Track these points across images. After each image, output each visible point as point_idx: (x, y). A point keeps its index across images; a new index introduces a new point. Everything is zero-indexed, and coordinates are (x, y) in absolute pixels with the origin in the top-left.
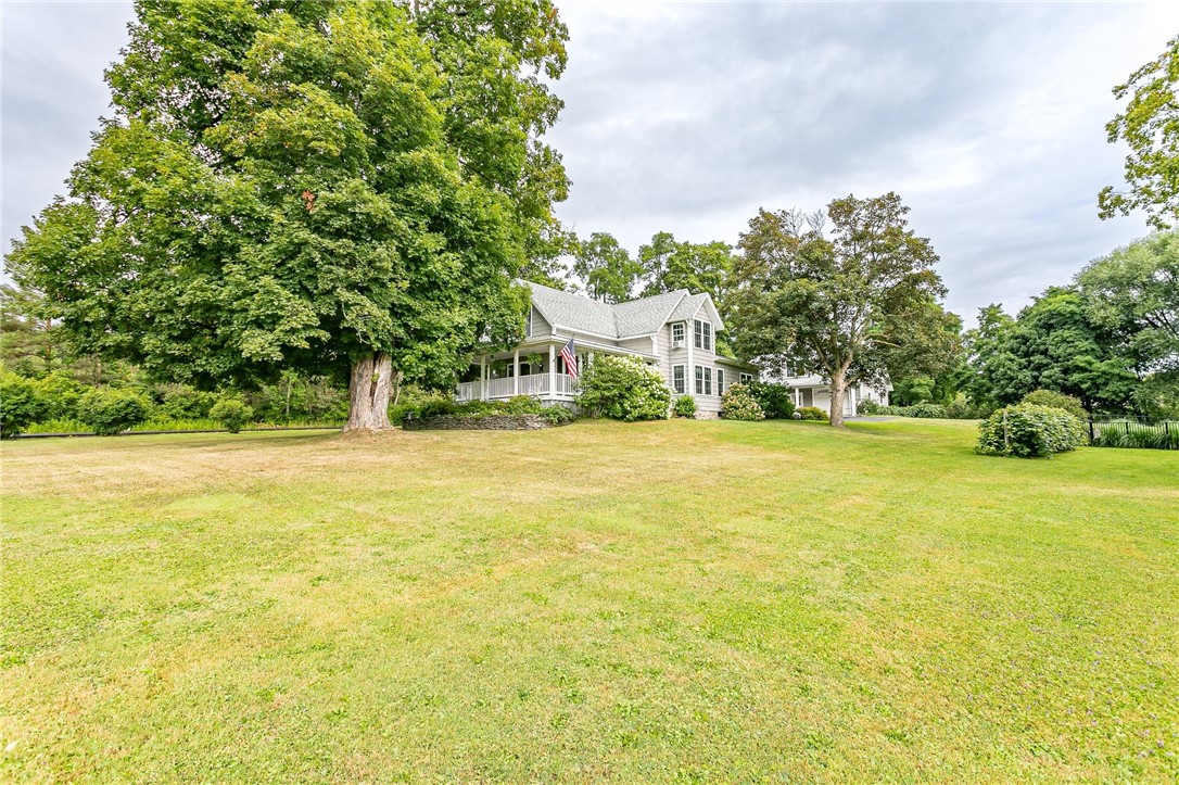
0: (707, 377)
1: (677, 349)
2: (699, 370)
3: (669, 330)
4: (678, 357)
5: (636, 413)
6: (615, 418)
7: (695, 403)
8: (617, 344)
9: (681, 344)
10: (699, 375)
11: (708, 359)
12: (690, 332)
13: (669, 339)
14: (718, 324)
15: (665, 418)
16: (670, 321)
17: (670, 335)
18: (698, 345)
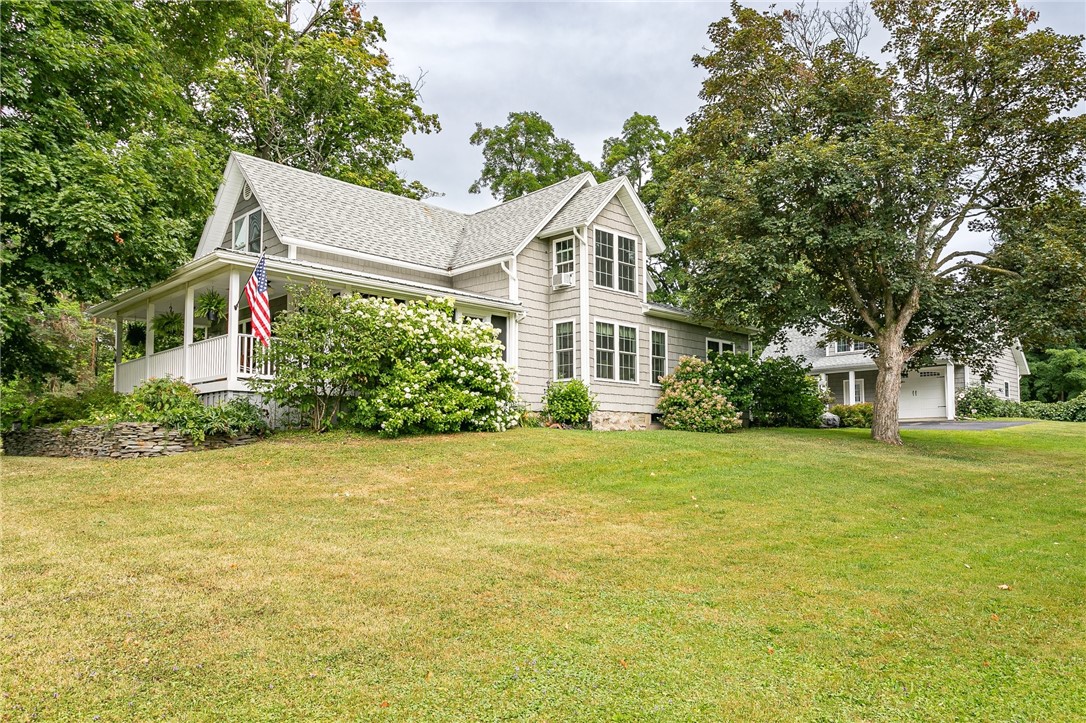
0: (628, 344)
1: (562, 289)
2: (607, 332)
3: (548, 253)
4: (563, 305)
5: (398, 418)
6: (359, 428)
7: (590, 396)
8: (450, 282)
9: (566, 279)
10: (604, 341)
11: (630, 310)
12: (585, 256)
13: (549, 270)
14: (649, 240)
15: (492, 430)
16: (547, 233)
17: (550, 262)
18: (604, 280)
